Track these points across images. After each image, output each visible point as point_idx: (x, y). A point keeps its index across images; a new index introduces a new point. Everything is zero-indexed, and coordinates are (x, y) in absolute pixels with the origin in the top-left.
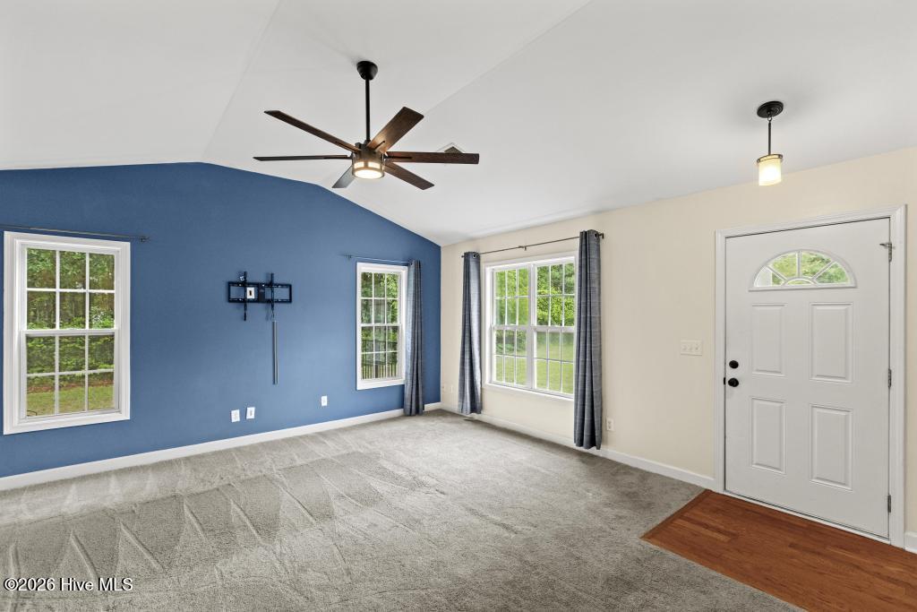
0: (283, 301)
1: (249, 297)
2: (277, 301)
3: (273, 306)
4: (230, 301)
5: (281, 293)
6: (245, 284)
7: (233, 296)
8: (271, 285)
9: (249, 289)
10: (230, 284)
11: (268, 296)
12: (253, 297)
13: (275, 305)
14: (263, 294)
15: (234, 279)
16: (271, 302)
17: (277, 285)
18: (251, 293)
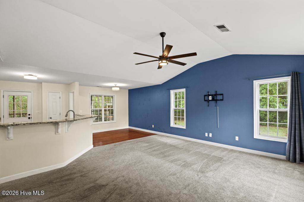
0: (220, 100)
1: (210, 99)
2: (218, 100)
3: (216, 102)
4: (205, 100)
5: (219, 97)
6: (209, 95)
7: (206, 99)
8: (216, 95)
9: (210, 97)
10: (205, 96)
11: (215, 99)
12: (211, 99)
13: (217, 101)
14: (214, 98)
15: (206, 94)
16: (216, 100)
17: (218, 95)
18: (210, 98)
